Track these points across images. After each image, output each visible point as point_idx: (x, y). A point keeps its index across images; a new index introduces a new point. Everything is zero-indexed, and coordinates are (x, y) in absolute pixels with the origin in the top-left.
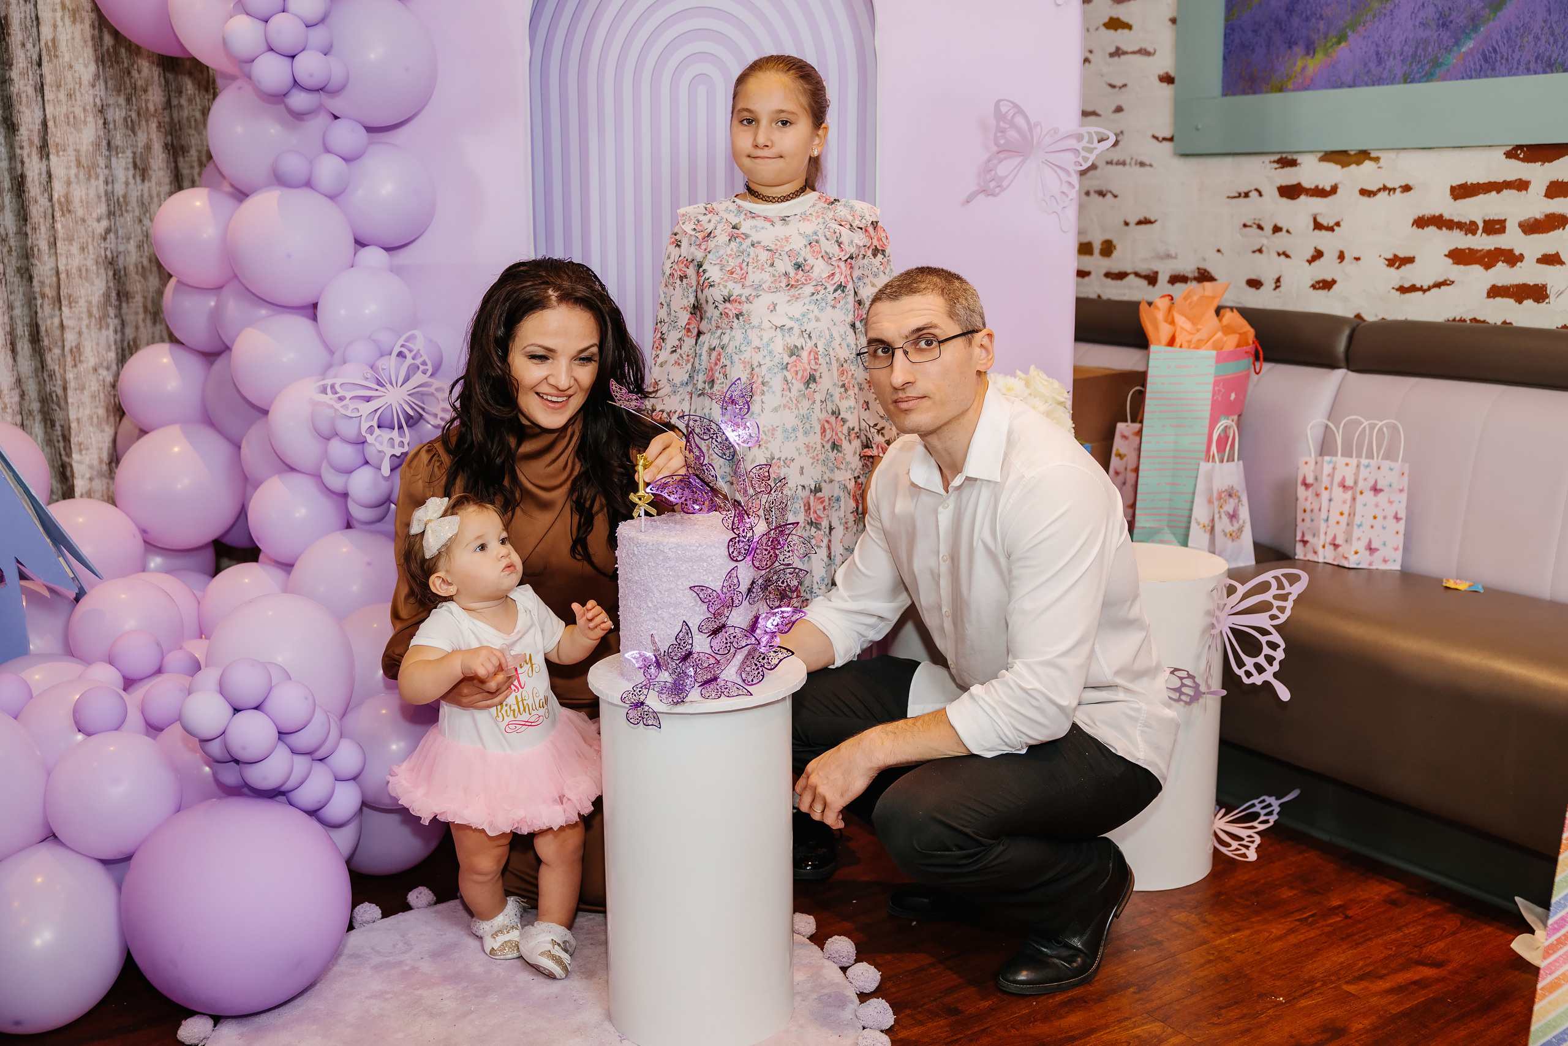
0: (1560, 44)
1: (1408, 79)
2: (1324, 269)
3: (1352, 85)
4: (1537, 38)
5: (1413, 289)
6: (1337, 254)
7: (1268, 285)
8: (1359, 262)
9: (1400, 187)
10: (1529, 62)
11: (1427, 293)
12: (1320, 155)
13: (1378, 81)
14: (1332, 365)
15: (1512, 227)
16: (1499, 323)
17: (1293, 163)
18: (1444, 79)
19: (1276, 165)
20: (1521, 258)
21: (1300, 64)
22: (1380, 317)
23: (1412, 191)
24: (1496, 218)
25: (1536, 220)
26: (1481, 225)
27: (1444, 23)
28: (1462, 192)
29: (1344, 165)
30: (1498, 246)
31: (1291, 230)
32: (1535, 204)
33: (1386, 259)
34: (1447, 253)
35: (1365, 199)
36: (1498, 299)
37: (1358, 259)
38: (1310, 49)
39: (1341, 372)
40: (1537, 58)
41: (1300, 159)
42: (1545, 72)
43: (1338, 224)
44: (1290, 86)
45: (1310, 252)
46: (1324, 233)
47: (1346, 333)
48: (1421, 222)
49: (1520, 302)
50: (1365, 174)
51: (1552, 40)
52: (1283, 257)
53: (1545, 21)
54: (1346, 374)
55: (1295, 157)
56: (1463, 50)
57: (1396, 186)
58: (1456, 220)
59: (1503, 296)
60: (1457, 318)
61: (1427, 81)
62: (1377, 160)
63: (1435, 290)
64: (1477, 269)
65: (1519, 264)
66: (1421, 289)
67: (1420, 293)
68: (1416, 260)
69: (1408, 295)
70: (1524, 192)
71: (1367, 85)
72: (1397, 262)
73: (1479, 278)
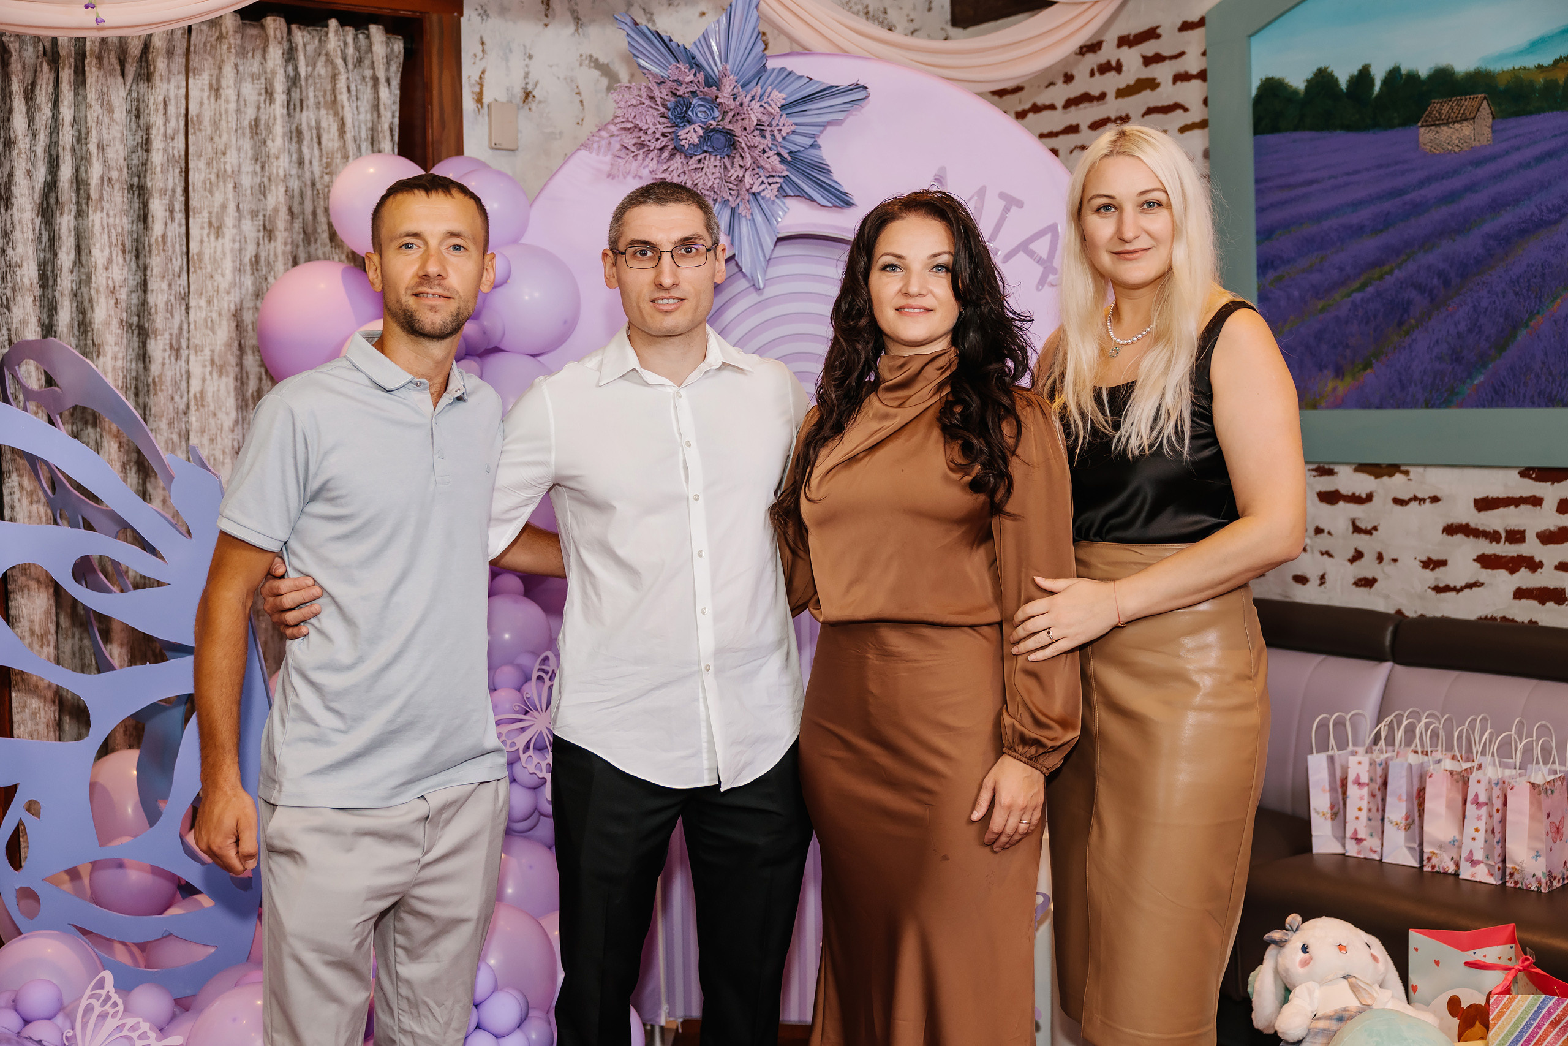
0: (1558, 383)
1: (1429, 404)
2: (1368, 567)
3: (1380, 406)
4: (1538, 377)
5: (1447, 589)
6: (1376, 556)
7: (1314, 581)
8: (1397, 563)
9: (1429, 498)
10: (1533, 397)
11: (1460, 593)
12: (1354, 466)
13: (1402, 405)
14: (1378, 657)
15: (1531, 536)
16: (1526, 621)
17: (1330, 472)
18: (1461, 406)
19: (1314, 473)
20: (1540, 565)
21: (1330, 385)
22: (1419, 613)
23: (1440, 503)
24: (1516, 529)
25: (1551, 531)
26: (1503, 535)
27: (1457, 357)
28: (1484, 504)
29: (1378, 476)
30: (1520, 553)
31: (1332, 532)
32: (1549, 519)
33: (1422, 562)
34: (1475, 557)
35: (1398, 508)
36: (1524, 601)
37: (1395, 560)
38: (1339, 373)
39: (1388, 665)
40: (1540, 393)
41: (1337, 468)
42: (1547, 406)
43: (1375, 528)
44: (1323, 404)
45: (1351, 553)
46: (1363, 536)
47: (1391, 629)
48: (1451, 530)
49: (1544, 604)
50: (1397, 484)
51: (1550, 379)
52: (1325, 556)
53: (1543, 363)
54: (1393, 667)
55: (1332, 467)
56: (1476, 382)
57: (1426, 497)
58: (1481, 529)
59: (1528, 598)
60: (1489, 616)
61: (1447, 407)
62: (1407, 473)
63: (1467, 591)
64: (1503, 574)
65: (1539, 570)
66: (1454, 589)
67: (1453, 593)
68: (1449, 563)
69: (1443, 595)
70: (1539, 508)
71: (1393, 407)
72: (1431, 564)
73: (1504, 582)
